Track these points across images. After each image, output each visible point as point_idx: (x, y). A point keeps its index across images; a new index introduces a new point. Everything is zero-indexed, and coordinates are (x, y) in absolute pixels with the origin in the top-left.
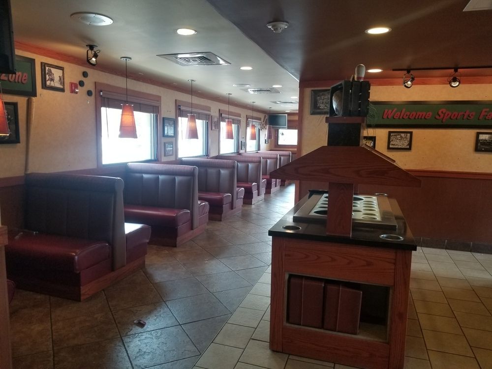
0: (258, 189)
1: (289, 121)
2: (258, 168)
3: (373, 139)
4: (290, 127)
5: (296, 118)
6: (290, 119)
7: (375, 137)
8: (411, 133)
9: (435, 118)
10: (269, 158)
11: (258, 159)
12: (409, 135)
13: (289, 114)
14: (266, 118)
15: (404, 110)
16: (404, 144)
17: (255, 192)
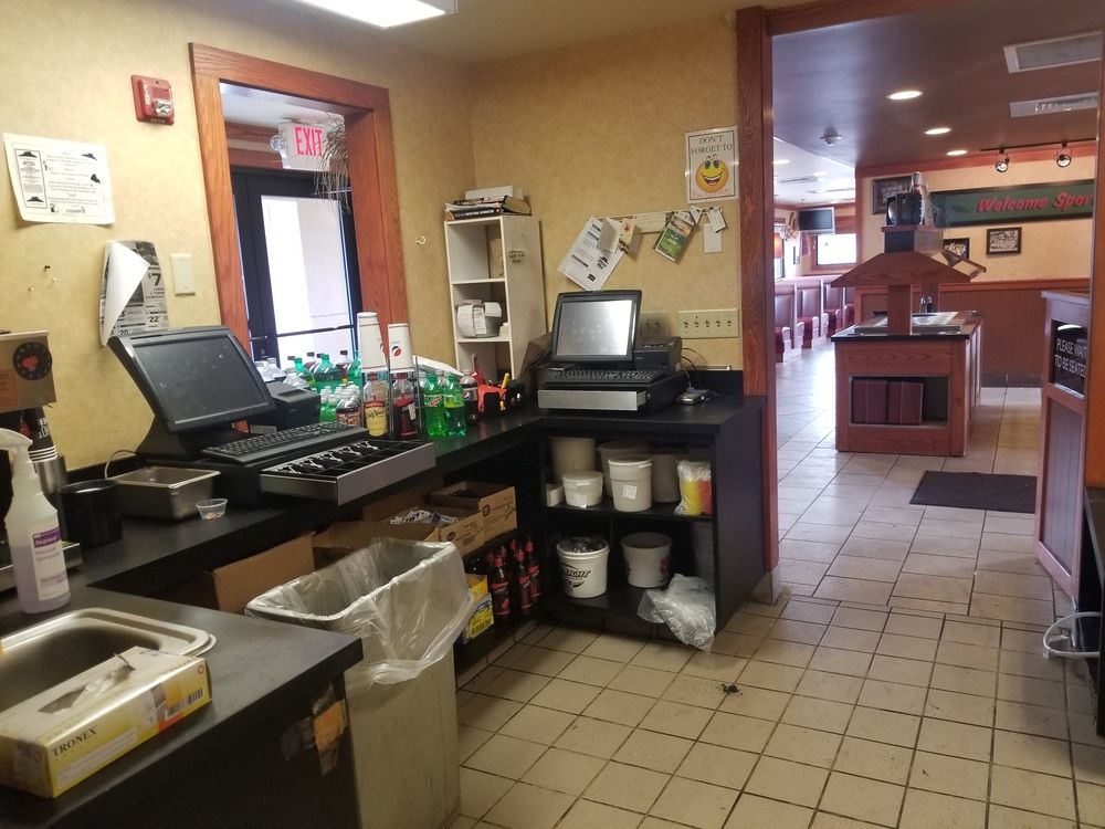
0: (792, 337)
1: (837, 219)
2: (790, 304)
3: (965, 241)
4: (839, 230)
5: (852, 212)
6: (838, 215)
7: (968, 239)
8: (1019, 229)
9: (1053, 206)
10: (805, 288)
11: (788, 290)
12: (1016, 232)
13: (837, 206)
14: (795, 216)
15: (1007, 198)
16: (1011, 245)
17: (787, 342)
